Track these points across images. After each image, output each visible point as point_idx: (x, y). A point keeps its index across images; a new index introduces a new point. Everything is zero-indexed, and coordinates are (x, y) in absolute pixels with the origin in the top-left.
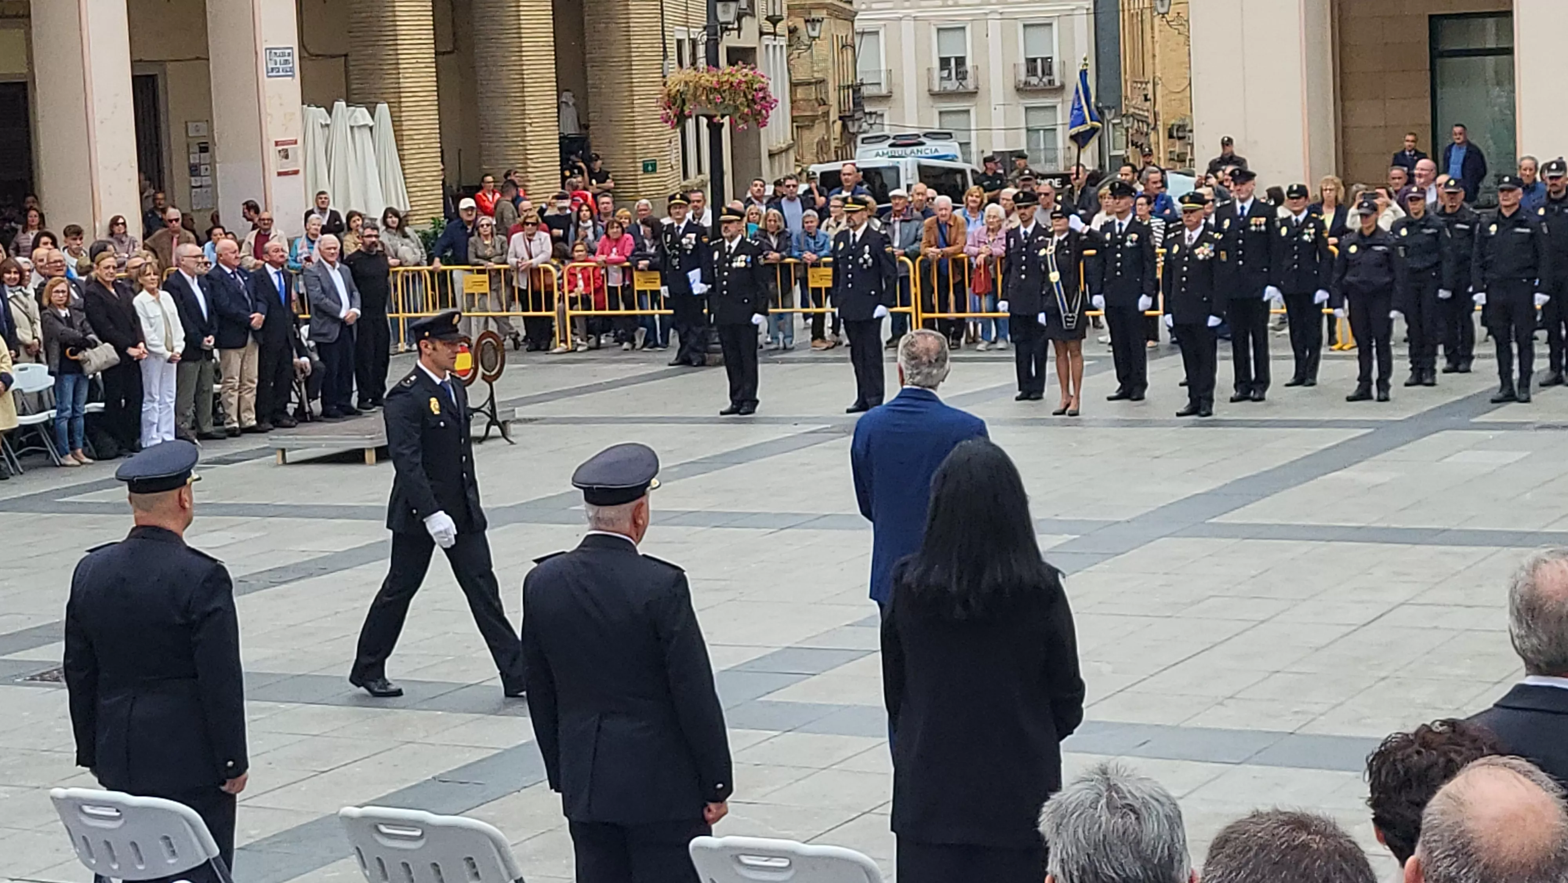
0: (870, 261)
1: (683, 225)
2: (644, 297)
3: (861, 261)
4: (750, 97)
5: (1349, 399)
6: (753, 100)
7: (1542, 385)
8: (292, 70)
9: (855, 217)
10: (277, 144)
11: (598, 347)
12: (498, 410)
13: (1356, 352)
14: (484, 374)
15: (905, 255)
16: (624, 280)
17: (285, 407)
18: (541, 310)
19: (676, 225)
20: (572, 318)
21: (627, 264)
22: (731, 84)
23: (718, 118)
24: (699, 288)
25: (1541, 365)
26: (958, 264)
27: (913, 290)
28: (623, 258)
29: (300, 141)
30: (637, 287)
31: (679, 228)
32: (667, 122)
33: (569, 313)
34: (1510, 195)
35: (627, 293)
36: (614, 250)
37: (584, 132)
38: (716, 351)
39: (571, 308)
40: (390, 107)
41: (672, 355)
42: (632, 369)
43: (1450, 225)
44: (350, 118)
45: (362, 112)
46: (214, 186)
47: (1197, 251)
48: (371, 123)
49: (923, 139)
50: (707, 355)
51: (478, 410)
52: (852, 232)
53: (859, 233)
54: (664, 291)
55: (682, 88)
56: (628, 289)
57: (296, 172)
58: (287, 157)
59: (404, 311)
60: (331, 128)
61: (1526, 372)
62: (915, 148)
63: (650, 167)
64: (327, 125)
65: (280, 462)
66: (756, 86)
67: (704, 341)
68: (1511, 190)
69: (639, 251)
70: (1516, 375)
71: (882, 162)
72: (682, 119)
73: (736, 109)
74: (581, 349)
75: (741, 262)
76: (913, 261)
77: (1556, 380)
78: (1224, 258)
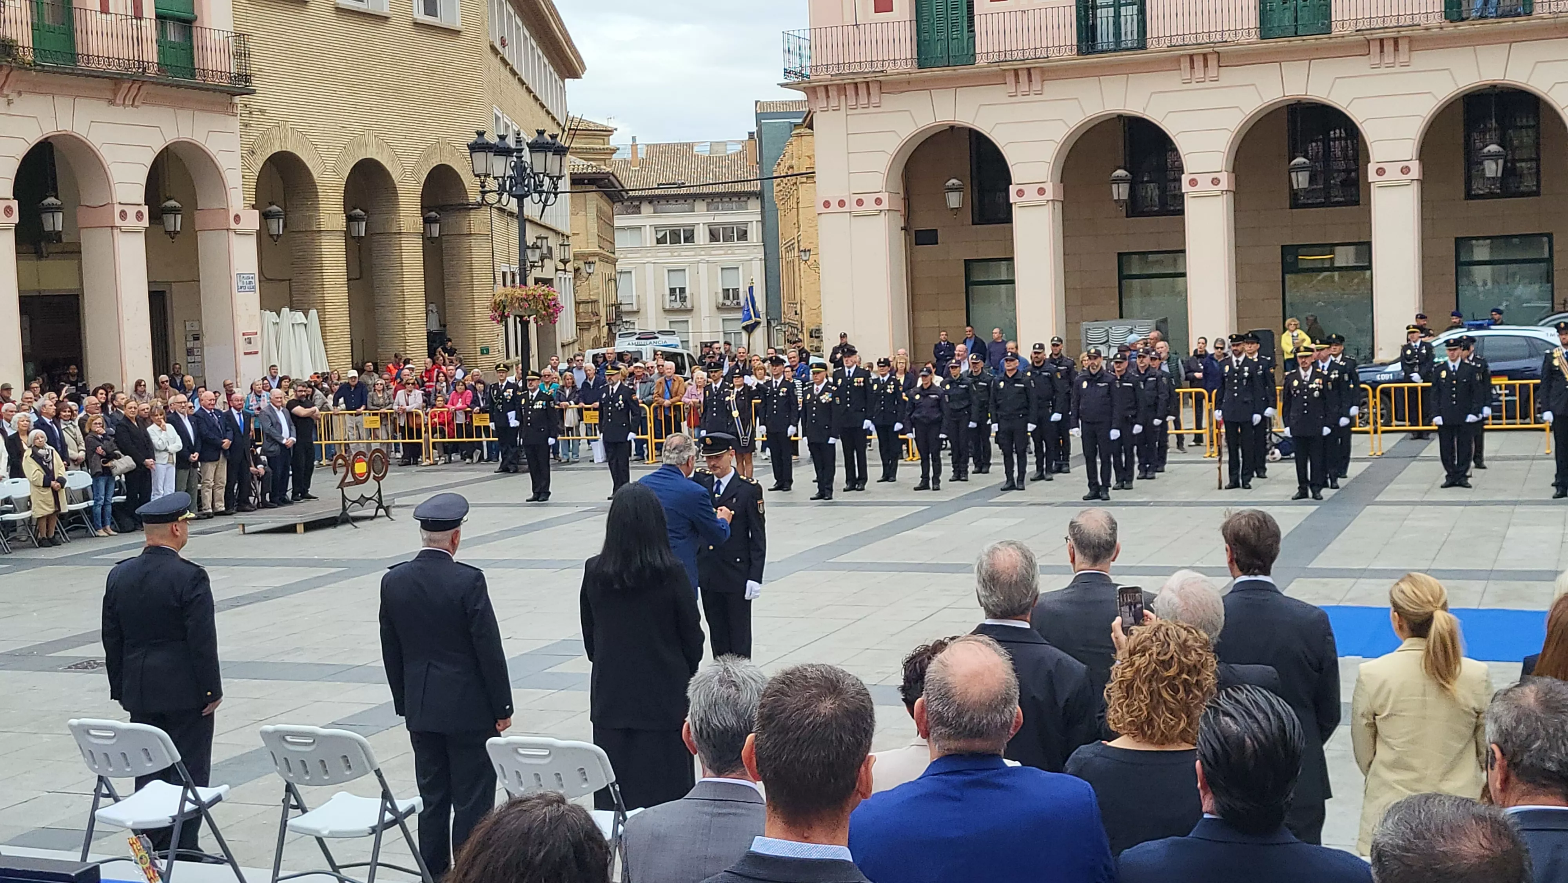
0: (623, 405)
1: (504, 384)
2: (478, 430)
3: (617, 405)
5: (916, 489)
6: (549, 307)
7: (1032, 480)
11: (450, 462)
12: (383, 499)
13: (920, 462)
15: (643, 403)
16: (466, 419)
17: (248, 498)
18: (413, 439)
19: (500, 384)
20: (434, 443)
21: (469, 409)
23: (526, 317)
24: (514, 423)
26: (677, 408)
27: (649, 425)
28: (465, 405)
30: (475, 424)
31: (502, 385)
33: (432, 440)
34: (1012, 363)
35: (469, 427)
36: (460, 400)
38: (524, 464)
39: (433, 438)
41: (497, 466)
43: (975, 382)
46: (202, 362)
47: (821, 397)
50: (518, 466)
52: (611, 387)
53: (616, 388)
54: (492, 426)
55: (503, 298)
56: (469, 425)
57: (256, 353)
59: (325, 440)
61: (1022, 472)
67: (517, 457)
68: (1012, 360)
69: (475, 401)
70: (1016, 474)
72: (504, 318)
73: (537, 312)
74: (439, 463)
75: (539, 405)
76: (649, 406)
77: (1041, 477)
78: (838, 402)
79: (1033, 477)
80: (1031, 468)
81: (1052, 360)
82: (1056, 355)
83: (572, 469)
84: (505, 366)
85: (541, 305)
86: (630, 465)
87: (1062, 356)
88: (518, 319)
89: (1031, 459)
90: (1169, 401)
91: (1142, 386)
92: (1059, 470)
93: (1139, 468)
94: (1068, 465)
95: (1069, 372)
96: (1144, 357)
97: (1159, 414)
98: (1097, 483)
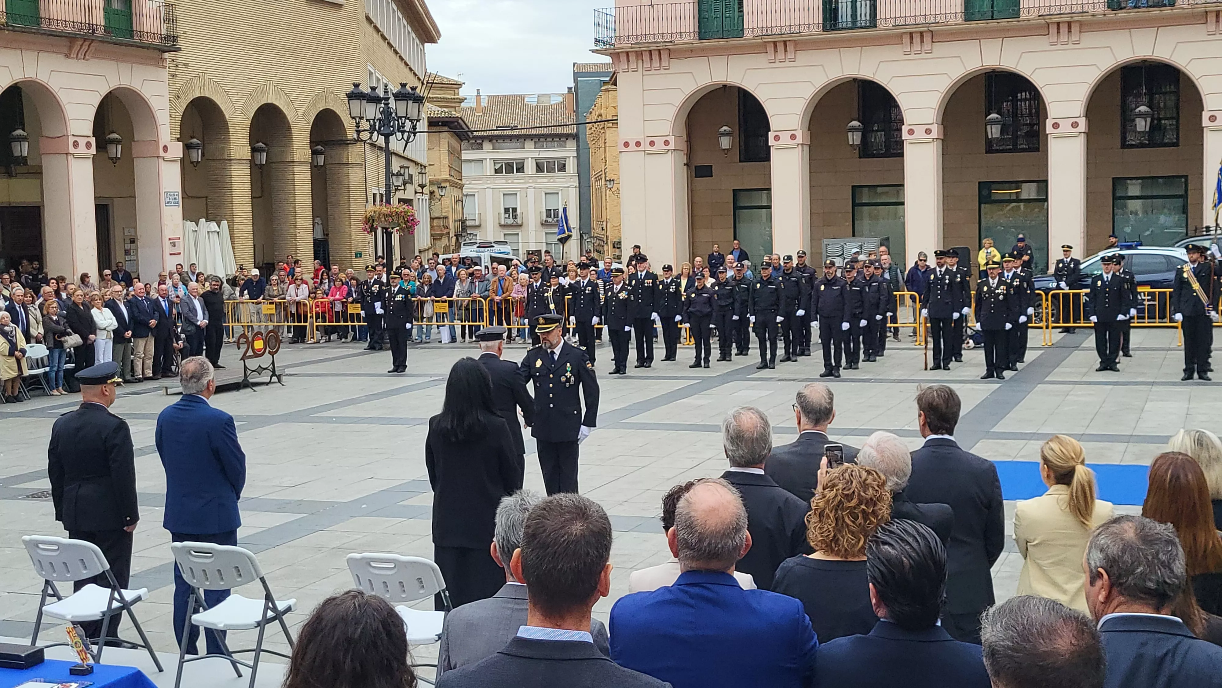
1: (372, 281)
2: (353, 316)
4: (406, 219)
5: (691, 367)
6: (408, 222)
7: (781, 361)
10: (169, 239)
11: (330, 340)
12: (276, 369)
13: (694, 346)
14: (269, 352)
15: (481, 297)
16: (343, 307)
18: (301, 323)
19: (369, 281)
20: (317, 326)
21: (344, 300)
22: (397, 213)
23: (391, 229)
24: (379, 311)
25: (781, 352)
26: (507, 302)
27: (485, 314)
28: (342, 297)
29: (182, 239)
30: (349, 312)
32: (366, 231)
33: (315, 324)
34: (767, 271)
35: (344, 314)
36: (338, 294)
39: (316, 322)
41: (366, 345)
43: (738, 285)
44: (207, 228)
45: (213, 225)
46: (138, 260)
47: (620, 295)
48: (218, 231)
49: (493, 245)
50: (383, 345)
51: (266, 369)
55: (372, 214)
59: (232, 322)
60: (198, 232)
61: (774, 355)
62: (489, 249)
66: (409, 214)
67: (382, 338)
68: (767, 269)
69: (350, 293)
70: (768, 356)
71: (473, 254)
72: (373, 229)
73: (399, 225)
74: (321, 342)
75: (399, 298)
76: (485, 300)
77: (788, 359)
78: (632, 298)
79: (781, 359)
81: (798, 268)
82: (803, 264)
84: (372, 268)
85: (402, 220)
87: (805, 266)
88: (384, 231)
89: (781, 345)
90: (888, 302)
91: (867, 290)
92: (802, 354)
93: (864, 353)
94: (809, 350)
95: (812, 278)
96: (869, 267)
97: (881, 311)
98: (831, 364)
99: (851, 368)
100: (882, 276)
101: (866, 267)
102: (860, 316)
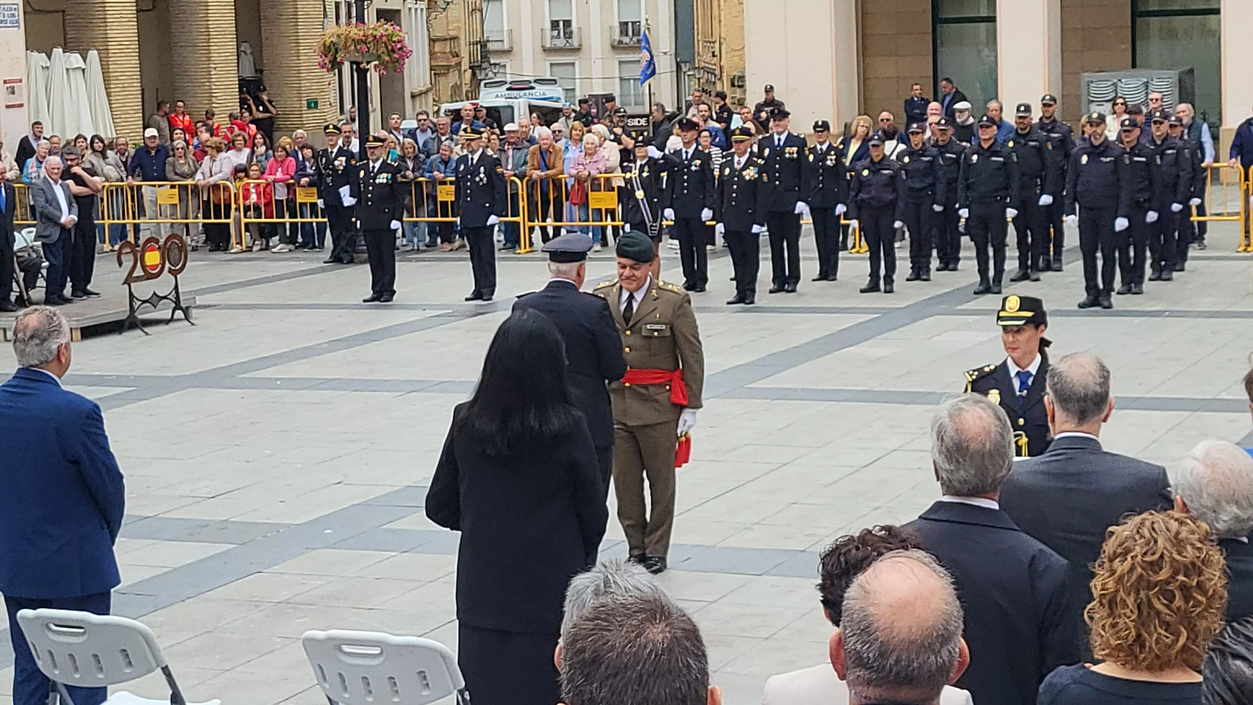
0: (485, 179)
1: (335, 150)
2: (304, 208)
3: (477, 179)
4: (390, 48)
5: (862, 291)
6: (393, 51)
7: (1012, 280)
8: (17, 22)
9: (473, 144)
10: (5, 82)
11: (267, 248)
12: (181, 298)
13: (868, 254)
14: (170, 269)
15: (515, 175)
16: (288, 194)
17: (9, 295)
18: (220, 218)
19: (330, 150)
20: (246, 224)
21: (292, 181)
22: (375, 37)
23: (364, 64)
24: (348, 201)
26: (557, 183)
27: (521, 204)
28: (288, 177)
29: (24, 81)
30: (299, 200)
31: (332, 152)
32: (323, 67)
33: (244, 220)
34: (989, 130)
35: (291, 204)
36: (280, 169)
37: (259, 75)
38: (363, 252)
39: (245, 217)
40: (99, 54)
41: (327, 255)
42: (293, 266)
43: (942, 154)
44: (65, 62)
45: (76, 58)
47: (744, 173)
48: (84, 66)
49: (533, 85)
50: (355, 255)
51: (165, 297)
52: (470, 156)
53: (476, 157)
54: (320, 203)
55: (334, 39)
56: (291, 201)
57: (21, 105)
58: (13, 93)
59: (109, 218)
60: (50, 69)
61: (999, 270)
62: (527, 92)
63: (313, 104)
64: (48, 68)
65: (2, 338)
66: (394, 39)
67: (352, 243)
68: (988, 127)
69: (301, 169)
70: (991, 273)
71: (500, 102)
72: (336, 65)
73: (379, 57)
74: (255, 249)
75: (382, 179)
76: (521, 180)
77: (1024, 277)
78: (765, 179)
79: (1012, 276)
80: (1012, 265)
81: (1042, 125)
82: (1047, 118)
83: (423, 260)
84: (335, 127)
85: (383, 49)
86: (497, 255)
87: (1054, 121)
88: (355, 67)
89: (1012, 253)
90: (1192, 180)
91: (1159, 161)
92: (1048, 268)
93: (1152, 265)
94: (1060, 261)
95: (1064, 143)
96: (1161, 123)
97: (1180, 197)
98: (1096, 286)
99: (1129, 291)
100: (1181, 138)
101: (1155, 122)
102: (1146, 205)
